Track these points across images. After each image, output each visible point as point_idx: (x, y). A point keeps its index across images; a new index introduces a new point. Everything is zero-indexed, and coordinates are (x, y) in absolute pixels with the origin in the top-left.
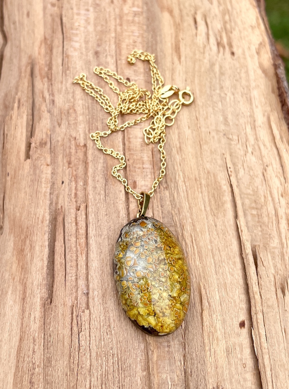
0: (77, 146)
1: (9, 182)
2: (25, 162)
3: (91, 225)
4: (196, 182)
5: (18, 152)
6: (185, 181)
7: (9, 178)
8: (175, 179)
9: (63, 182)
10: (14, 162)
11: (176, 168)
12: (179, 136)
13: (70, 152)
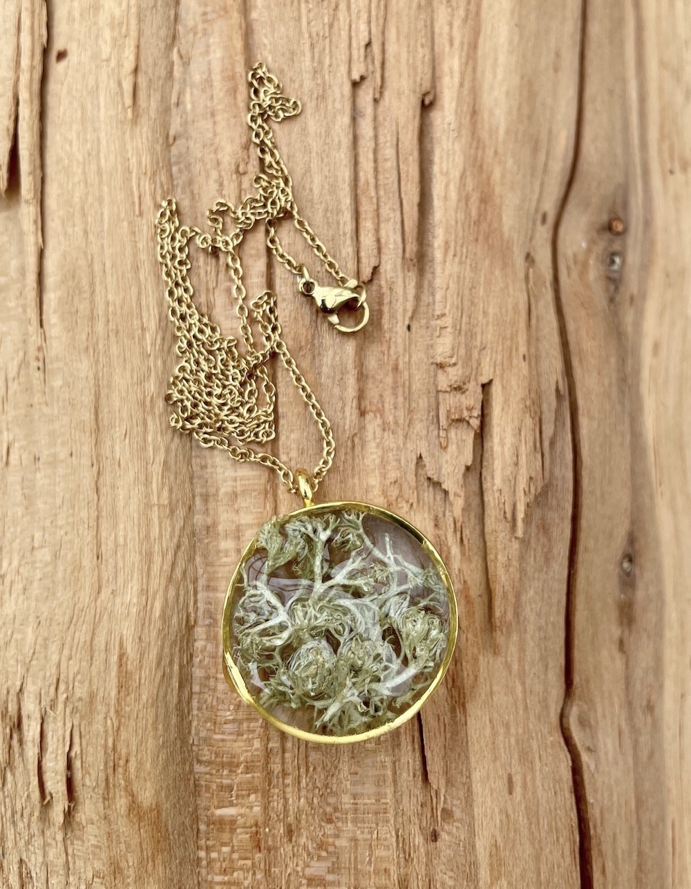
0: (381, 412)
1: (521, 343)
2: (491, 378)
3: (348, 236)
4: (117, 326)
5: (506, 401)
6: (143, 329)
7: (523, 349)
8: (163, 339)
9: (409, 328)
10: (514, 383)
11: (159, 363)
12: (145, 440)
13: (395, 394)
